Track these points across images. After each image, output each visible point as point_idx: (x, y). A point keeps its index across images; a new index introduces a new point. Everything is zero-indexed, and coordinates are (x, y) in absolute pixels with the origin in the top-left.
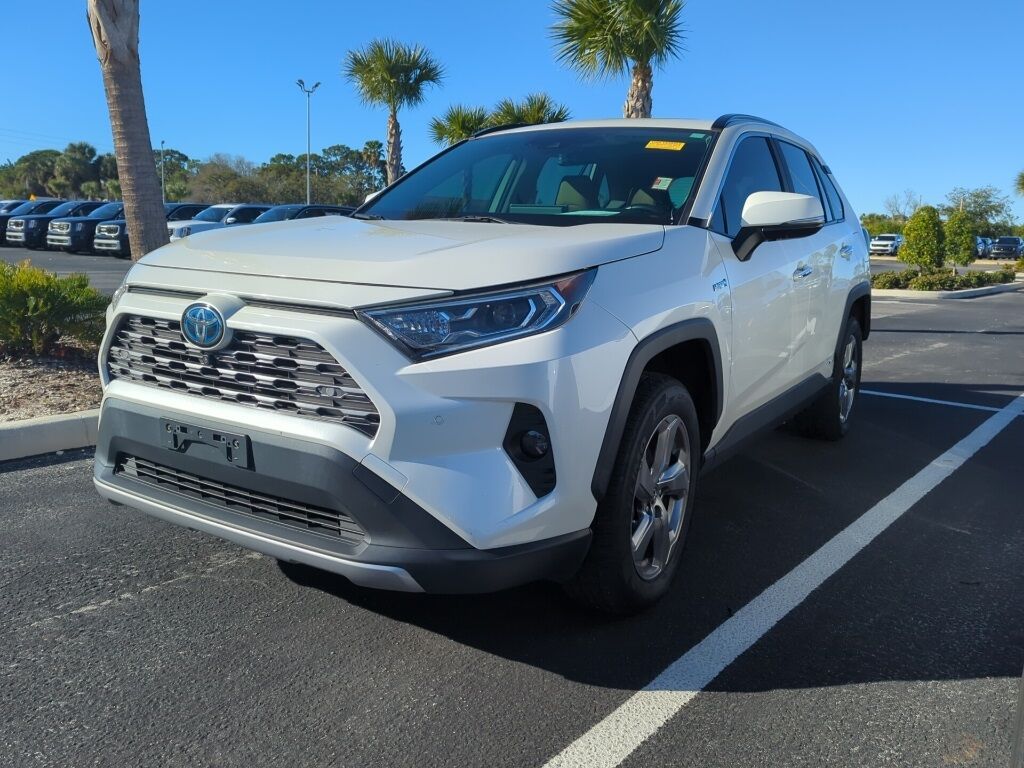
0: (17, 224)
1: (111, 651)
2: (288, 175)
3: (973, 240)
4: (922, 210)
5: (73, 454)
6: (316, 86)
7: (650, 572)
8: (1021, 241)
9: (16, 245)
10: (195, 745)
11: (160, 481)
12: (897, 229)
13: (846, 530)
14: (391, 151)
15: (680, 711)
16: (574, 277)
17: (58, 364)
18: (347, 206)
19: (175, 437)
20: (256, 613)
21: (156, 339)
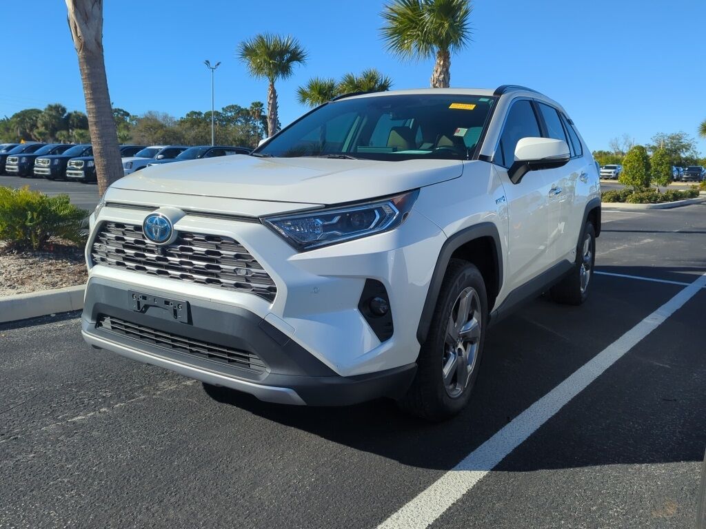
0: (13, 160)
1: (96, 446)
2: (199, 126)
3: (670, 169)
4: (635, 148)
5: (61, 316)
6: (218, 64)
7: (455, 393)
8: (703, 169)
9: (13, 174)
10: (156, 507)
11: (127, 332)
12: (617, 161)
13: (586, 365)
14: (270, 109)
15: (477, 483)
16: (404, 195)
17: (49, 255)
18: (239, 147)
19: (139, 303)
20: (192, 421)
21: (125, 238)
